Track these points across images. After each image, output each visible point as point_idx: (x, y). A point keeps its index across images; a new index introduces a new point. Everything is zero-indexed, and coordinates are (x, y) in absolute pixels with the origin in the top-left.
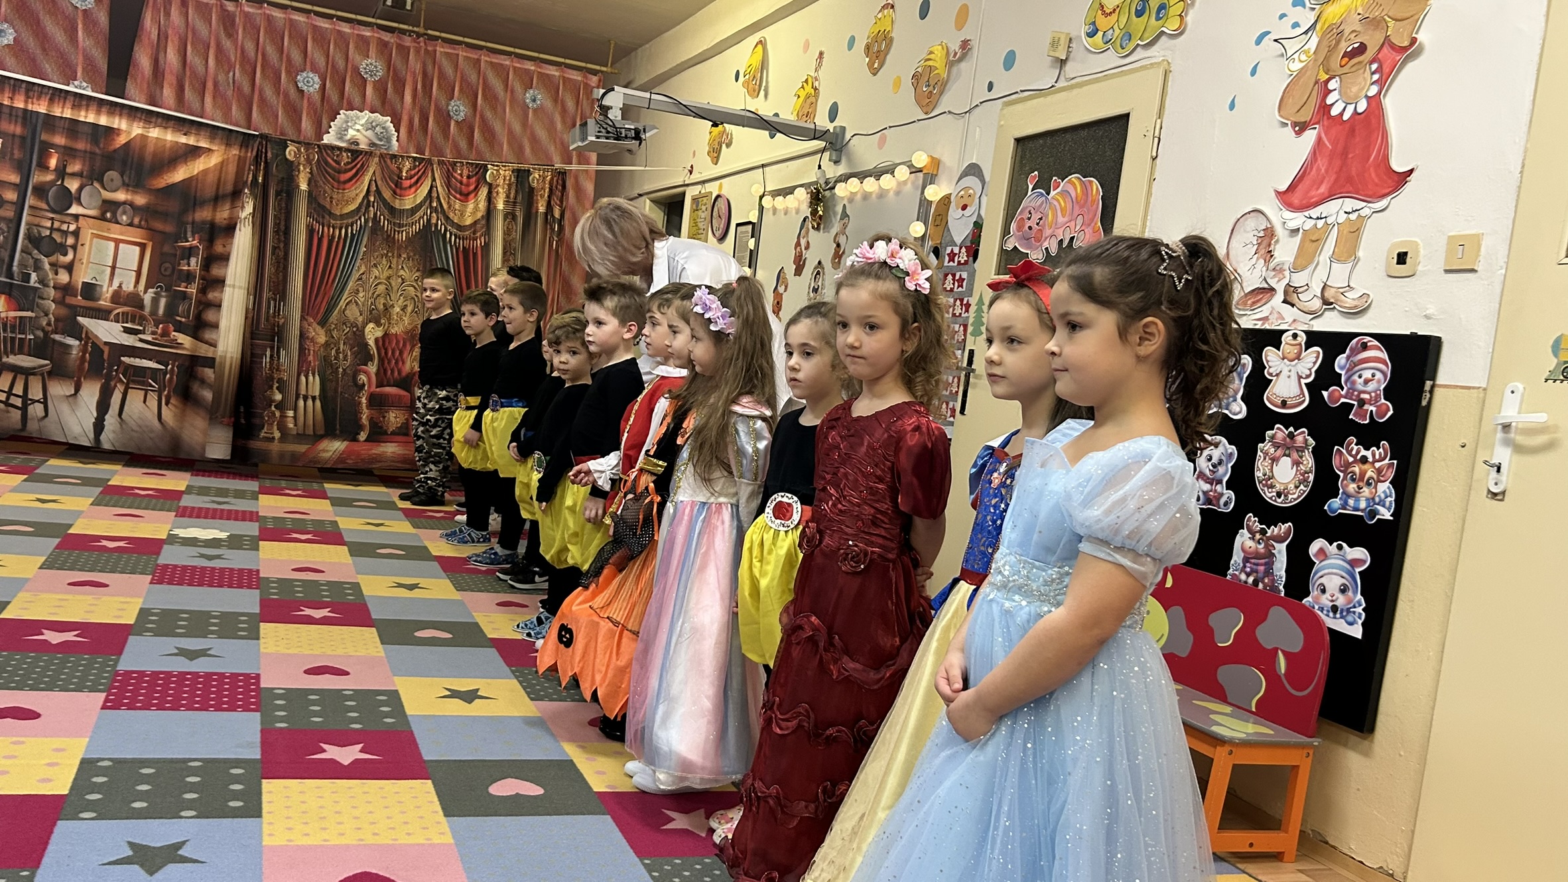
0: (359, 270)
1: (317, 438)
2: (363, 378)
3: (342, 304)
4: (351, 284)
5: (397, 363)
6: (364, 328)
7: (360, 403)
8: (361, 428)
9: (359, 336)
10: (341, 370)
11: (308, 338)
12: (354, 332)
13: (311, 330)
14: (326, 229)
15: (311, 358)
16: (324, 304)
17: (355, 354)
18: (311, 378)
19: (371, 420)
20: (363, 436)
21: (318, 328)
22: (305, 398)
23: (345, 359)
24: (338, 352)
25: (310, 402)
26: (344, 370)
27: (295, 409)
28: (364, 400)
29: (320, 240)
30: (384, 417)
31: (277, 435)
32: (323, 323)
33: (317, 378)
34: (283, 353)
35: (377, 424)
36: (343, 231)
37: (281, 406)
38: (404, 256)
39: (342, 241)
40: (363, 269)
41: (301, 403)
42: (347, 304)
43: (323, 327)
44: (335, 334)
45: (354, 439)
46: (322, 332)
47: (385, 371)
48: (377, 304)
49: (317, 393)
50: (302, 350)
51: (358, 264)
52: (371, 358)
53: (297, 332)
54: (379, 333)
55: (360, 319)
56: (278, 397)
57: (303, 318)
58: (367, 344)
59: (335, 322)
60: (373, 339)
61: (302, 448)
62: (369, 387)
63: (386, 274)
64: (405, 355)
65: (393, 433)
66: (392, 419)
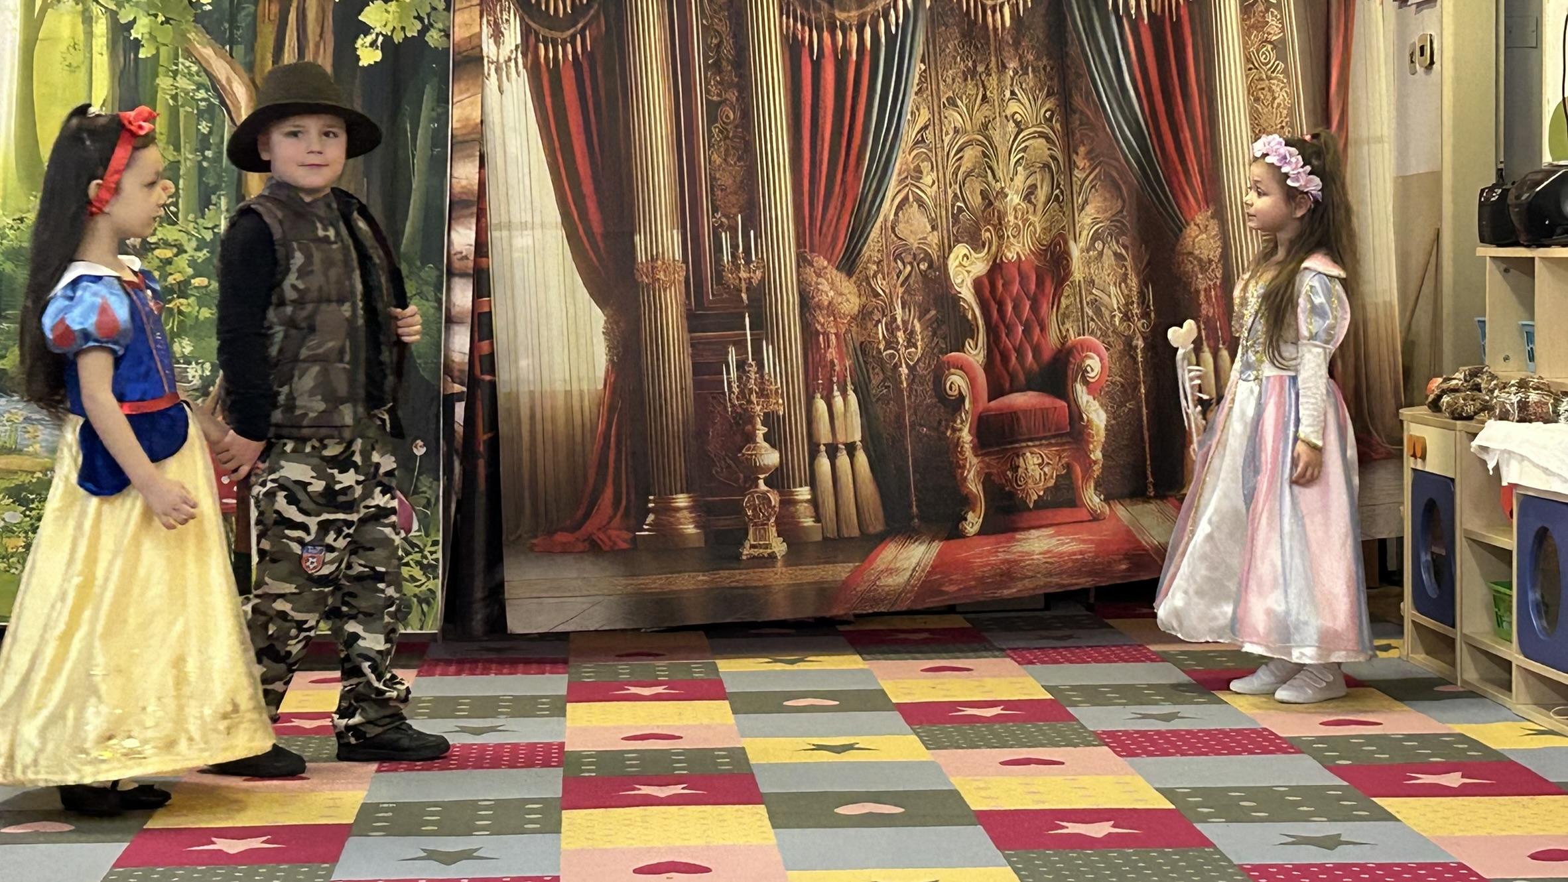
0: (914, 121)
1: (870, 542)
2: (957, 381)
3: (888, 208)
4: (902, 159)
5: (1027, 331)
6: (946, 258)
7: (958, 443)
8: (966, 502)
9: (934, 281)
10: (904, 370)
11: (819, 306)
12: (923, 274)
13: (825, 286)
14: (826, 35)
15: (832, 354)
16: (846, 218)
17: (934, 328)
18: (838, 400)
19: (987, 481)
20: (973, 522)
21: (839, 277)
22: (832, 451)
23: (911, 343)
24: (891, 328)
25: (843, 459)
26: (912, 369)
27: (813, 482)
28: (966, 436)
29: (817, 66)
30: (1015, 469)
31: (779, 547)
32: (849, 264)
33: (852, 398)
34: (767, 351)
35: (1002, 487)
36: (868, 31)
37: (779, 479)
38: (1012, 65)
39: (867, 59)
40: (924, 117)
41: (824, 463)
42: (900, 207)
43: (850, 274)
44: (880, 285)
45: (954, 533)
46: (847, 286)
47: (1005, 359)
48: (967, 193)
49: (857, 437)
50: (810, 334)
51: (909, 106)
52: (971, 332)
53: (794, 298)
54: (979, 266)
55: (934, 238)
56: (771, 458)
57: (802, 261)
58: (956, 299)
59: (876, 256)
60: (969, 282)
61: (840, 571)
62: (974, 401)
63: (979, 117)
64: (1045, 308)
65: (1041, 504)
66: (1036, 472)
